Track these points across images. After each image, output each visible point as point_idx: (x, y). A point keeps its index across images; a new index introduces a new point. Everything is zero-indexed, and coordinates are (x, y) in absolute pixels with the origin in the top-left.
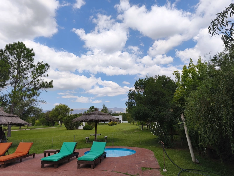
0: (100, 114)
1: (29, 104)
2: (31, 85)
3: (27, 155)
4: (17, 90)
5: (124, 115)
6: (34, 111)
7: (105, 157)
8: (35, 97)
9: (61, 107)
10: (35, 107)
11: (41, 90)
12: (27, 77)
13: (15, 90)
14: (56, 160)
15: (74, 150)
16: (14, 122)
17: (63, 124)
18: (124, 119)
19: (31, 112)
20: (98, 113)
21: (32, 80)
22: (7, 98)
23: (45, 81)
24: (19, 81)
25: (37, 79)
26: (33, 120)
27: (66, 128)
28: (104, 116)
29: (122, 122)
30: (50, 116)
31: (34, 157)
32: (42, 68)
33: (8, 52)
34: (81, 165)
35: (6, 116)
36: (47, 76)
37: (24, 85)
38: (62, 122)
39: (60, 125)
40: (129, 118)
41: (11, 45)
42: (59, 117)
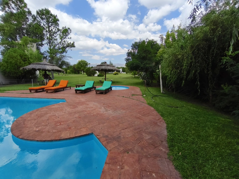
0: (108, 66)
1: (61, 59)
2: (60, 45)
3: (66, 87)
4: (51, 48)
5: (123, 69)
6: (66, 64)
7: (111, 89)
8: (64, 54)
9: (82, 61)
10: (65, 61)
11: (67, 49)
12: (57, 39)
13: (50, 48)
14: (83, 90)
15: (93, 85)
16: (55, 69)
17: (85, 73)
18: (123, 71)
19: (63, 64)
20: (106, 65)
21: (60, 40)
22: (46, 53)
23: (69, 42)
24: (52, 42)
25: (64, 40)
26: (66, 70)
27: (87, 76)
28: (110, 67)
29: (122, 73)
30: (76, 67)
31: (70, 89)
32: (66, 32)
33: (39, 17)
34: (98, 92)
35: (48, 65)
36: (71, 38)
37: (56, 44)
38: (84, 72)
39: (83, 73)
40: (126, 70)
41: (40, 11)
42: (82, 68)
